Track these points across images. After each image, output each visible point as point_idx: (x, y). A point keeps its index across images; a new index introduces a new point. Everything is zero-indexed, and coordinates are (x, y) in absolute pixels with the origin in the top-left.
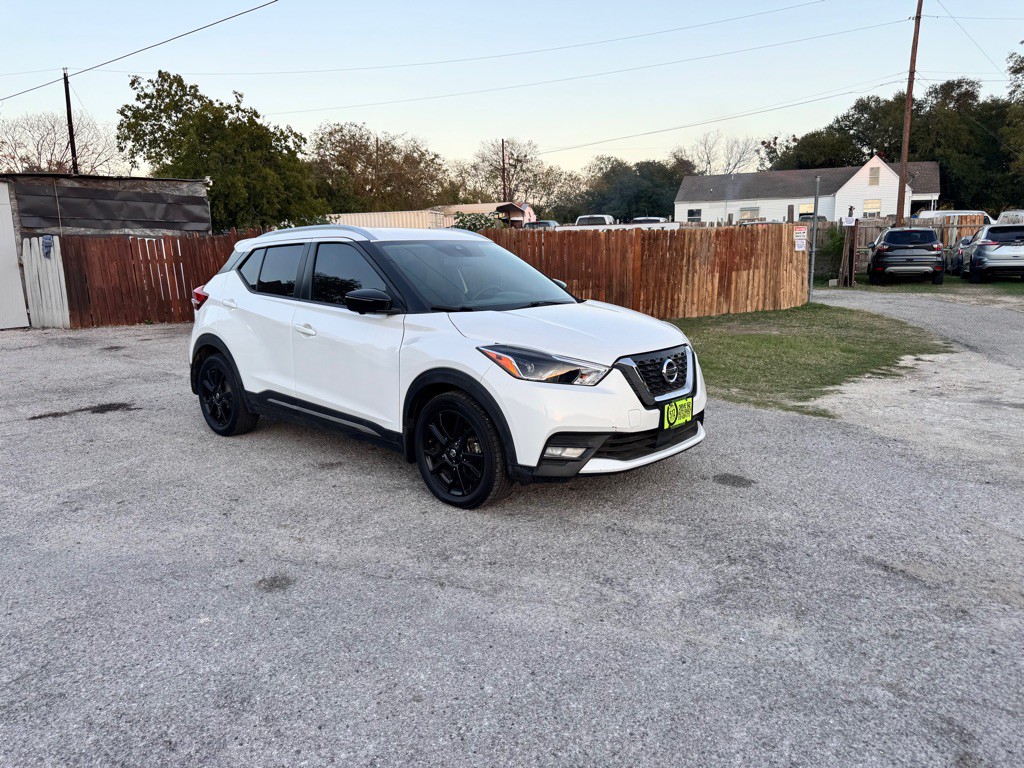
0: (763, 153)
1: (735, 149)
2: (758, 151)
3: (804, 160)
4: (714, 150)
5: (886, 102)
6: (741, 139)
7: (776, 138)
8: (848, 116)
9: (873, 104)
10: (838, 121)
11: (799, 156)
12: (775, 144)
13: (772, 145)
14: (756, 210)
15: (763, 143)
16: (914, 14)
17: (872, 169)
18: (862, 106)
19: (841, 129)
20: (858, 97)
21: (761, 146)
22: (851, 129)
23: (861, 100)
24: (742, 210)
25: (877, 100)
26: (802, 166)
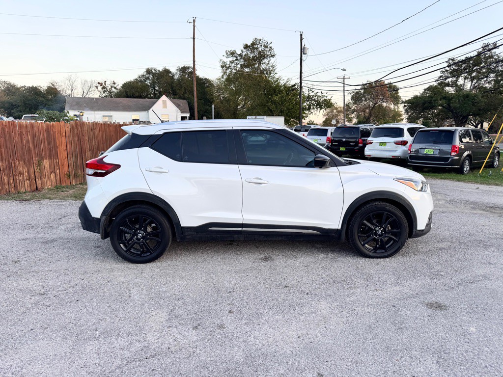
0: (100, 88)
1: (86, 85)
2: (97, 87)
3: (129, 94)
4: (75, 84)
5: (159, 71)
6: (89, 80)
7: (105, 82)
8: (144, 75)
9: (154, 71)
10: (139, 77)
11: (126, 92)
12: (105, 84)
13: (103, 85)
14: (111, 116)
15: (99, 83)
16: (192, 37)
17: (163, 101)
18: (149, 71)
19: (141, 81)
20: (147, 67)
21: (98, 84)
22: (146, 81)
23: (148, 69)
24: (104, 116)
25: (155, 70)
26: (128, 96)
